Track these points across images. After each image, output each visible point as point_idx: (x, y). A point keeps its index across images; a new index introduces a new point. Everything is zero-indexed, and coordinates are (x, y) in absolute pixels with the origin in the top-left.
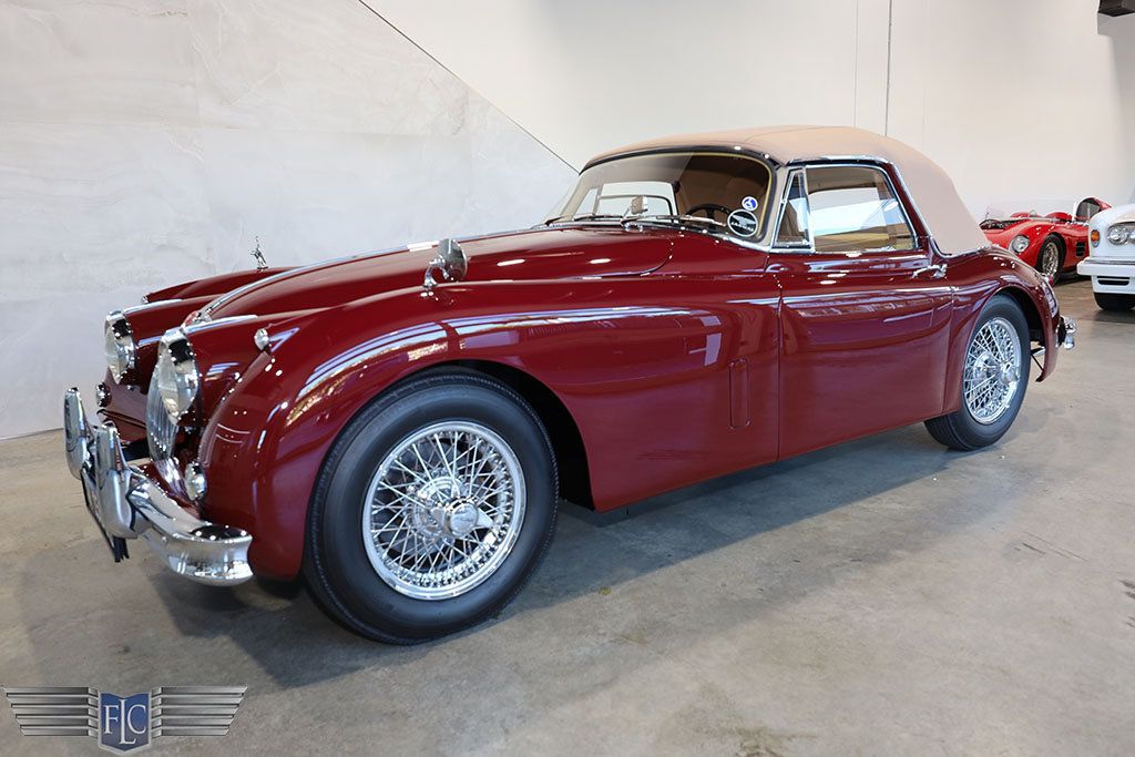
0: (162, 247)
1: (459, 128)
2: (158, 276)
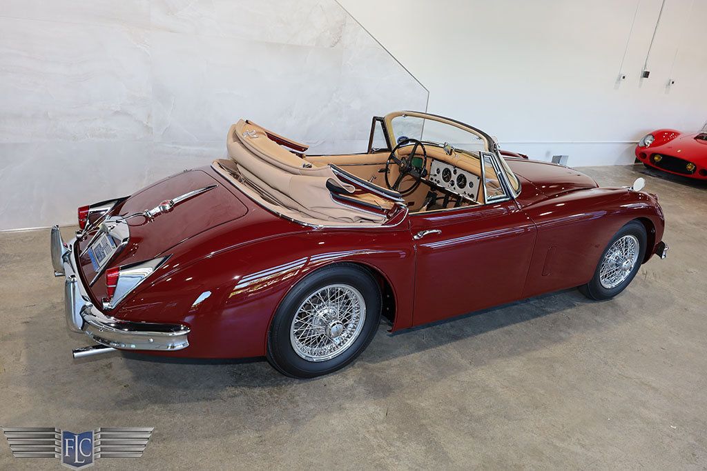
0: (117, 113)
1: (336, 43)
2: (113, 132)
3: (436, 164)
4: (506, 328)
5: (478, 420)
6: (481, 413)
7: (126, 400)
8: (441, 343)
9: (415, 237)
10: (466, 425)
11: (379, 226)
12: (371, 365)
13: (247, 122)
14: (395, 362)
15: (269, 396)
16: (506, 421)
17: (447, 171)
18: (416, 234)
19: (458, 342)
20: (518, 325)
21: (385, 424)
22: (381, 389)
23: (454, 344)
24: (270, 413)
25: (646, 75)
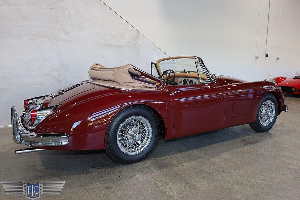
0: (45, 75)
1: (135, 44)
2: (44, 83)
3: (180, 79)
4: (220, 143)
5: (210, 174)
6: (211, 171)
7: (41, 176)
8: (190, 150)
9: (171, 95)
10: (204, 176)
11: (153, 90)
12: (158, 159)
13: (97, 64)
14: (169, 157)
15: (109, 171)
16: (224, 173)
17: (185, 81)
18: (171, 93)
19: (198, 149)
20: (225, 142)
21: (165, 178)
22: (162, 166)
23: (196, 149)
24: (109, 177)
25: (267, 56)
